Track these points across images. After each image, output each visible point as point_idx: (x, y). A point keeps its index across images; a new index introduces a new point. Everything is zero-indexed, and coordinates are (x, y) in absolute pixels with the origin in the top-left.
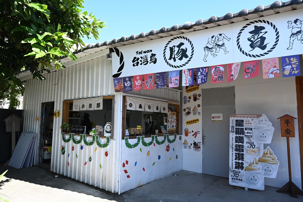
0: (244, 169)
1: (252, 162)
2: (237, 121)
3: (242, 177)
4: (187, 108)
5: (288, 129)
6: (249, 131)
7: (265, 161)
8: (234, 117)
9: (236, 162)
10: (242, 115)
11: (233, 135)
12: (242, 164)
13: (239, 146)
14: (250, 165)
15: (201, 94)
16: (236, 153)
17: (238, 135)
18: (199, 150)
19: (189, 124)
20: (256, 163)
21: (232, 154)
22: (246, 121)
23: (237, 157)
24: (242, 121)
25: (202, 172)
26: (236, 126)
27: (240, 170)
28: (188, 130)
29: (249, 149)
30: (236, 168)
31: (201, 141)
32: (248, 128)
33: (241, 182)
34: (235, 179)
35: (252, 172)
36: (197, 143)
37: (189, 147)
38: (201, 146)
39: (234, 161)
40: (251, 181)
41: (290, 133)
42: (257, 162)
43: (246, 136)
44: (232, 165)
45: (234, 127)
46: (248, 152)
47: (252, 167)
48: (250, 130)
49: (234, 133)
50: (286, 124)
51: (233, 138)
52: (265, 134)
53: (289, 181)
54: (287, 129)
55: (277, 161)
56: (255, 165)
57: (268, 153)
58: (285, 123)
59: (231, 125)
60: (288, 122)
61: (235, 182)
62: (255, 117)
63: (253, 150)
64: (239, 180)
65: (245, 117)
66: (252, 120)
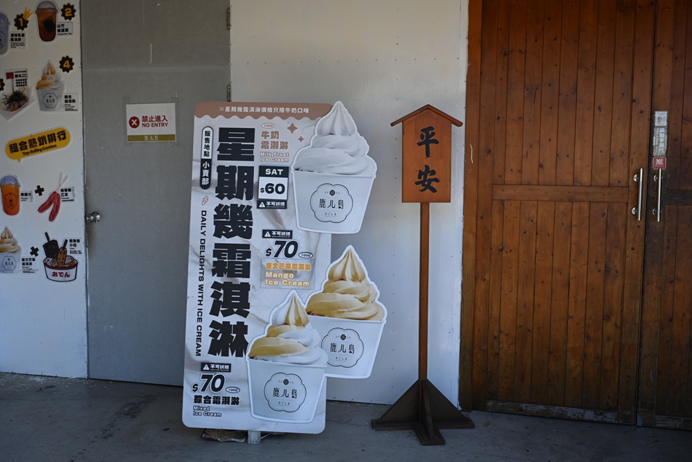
0: (248, 353)
1: (282, 319)
2: (224, 133)
3: (237, 390)
4: (10, 75)
5: (427, 167)
6: (275, 181)
7: (334, 309)
8: (214, 116)
9: (214, 324)
10: (249, 105)
11: (205, 201)
12: (242, 328)
13: (232, 248)
14: (273, 333)
15: (77, 7)
16: (216, 285)
17: (226, 202)
18: (72, 277)
19: (20, 152)
20: (299, 323)
21: (201, 287)
22: (265, 134)
23: (221, 299)
24: (249, 134)
25: (84, 374)
26: (220, 158)
27: (231, 358)
28: (17, 186)
29: (271, 259)
30: (213, 351)
31: (80, 234)
32: (272, 168)
33: (231, 409)
34: (207, 399)
35: (280, 361)
36: (60, 244)
37: (26, 263)
38: (81, 259)
39: (208, 319)
40: (274, 401)
41: (434, 184)
42: (303, 315)
43: (262, 205)
44: (199, 339)
45: (210, 161)
46: (268, 274)
47: (282, 341)
48: (278, 176)
49: (212, 190)
50: (424, 146)
51: (204, 213)
52: (341, 194)
53: (417, 379)
54: (423, 170)
55: (378, 305)
56: (293, 328)
57: (348, 274)
58: (419, 144)
59: (198, 154)
60: (428, 136)
61: (207, 414)
62: (304, 115)
63: (288, 265)
64: (226, 400)
65: (261, 114)
66: (292, 128)
